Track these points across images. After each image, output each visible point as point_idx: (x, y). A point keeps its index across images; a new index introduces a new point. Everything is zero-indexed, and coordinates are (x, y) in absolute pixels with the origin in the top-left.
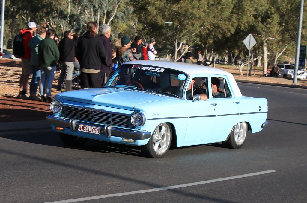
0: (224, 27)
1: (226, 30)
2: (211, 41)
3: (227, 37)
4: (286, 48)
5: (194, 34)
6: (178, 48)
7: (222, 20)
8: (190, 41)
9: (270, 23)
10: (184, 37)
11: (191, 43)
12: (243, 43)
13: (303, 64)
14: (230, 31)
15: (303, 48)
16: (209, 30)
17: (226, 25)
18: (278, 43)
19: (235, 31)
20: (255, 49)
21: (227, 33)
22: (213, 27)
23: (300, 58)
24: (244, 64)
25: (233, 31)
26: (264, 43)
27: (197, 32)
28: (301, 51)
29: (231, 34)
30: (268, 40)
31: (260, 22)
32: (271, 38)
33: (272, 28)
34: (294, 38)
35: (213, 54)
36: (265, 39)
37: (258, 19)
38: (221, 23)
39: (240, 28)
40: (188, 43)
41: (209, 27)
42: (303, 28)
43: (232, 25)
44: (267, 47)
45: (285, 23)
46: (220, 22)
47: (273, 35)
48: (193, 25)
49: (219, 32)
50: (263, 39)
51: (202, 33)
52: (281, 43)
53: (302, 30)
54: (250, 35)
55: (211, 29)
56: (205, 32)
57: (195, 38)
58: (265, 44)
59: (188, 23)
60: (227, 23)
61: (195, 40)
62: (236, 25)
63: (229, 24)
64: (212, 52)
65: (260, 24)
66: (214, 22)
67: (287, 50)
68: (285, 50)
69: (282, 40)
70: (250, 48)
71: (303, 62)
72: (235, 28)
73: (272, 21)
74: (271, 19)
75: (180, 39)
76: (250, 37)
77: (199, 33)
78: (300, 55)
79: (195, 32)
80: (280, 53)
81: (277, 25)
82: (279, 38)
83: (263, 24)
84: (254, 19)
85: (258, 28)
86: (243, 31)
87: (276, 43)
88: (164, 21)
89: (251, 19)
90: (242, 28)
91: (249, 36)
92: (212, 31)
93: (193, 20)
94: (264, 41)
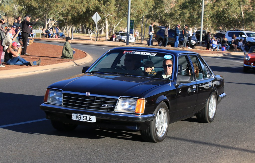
0: (79, 8)
1: (80, 10)
2: (70, 18)
3: (81, 14)
4: (120, 22)
5: (58, 13)
6: (47, 23)
7: (76, 3)
8: (56, 18)
9: (109, 5)
10: (51, 15)
11: (56, 19)
12: (92, 18)
13: (132, 32)
14: (82, 10)
15: (132, 21)
16: (68, 10)
17: (80, 6)
18: (115, 18)
19: (86, 10)
20: (100, 22)
21: (80, 11)
22: (71, 8)
23: (130, 28)
24: (93, 33)
25: (84, 10)
26: (105, 18)
27: (60, 11)
28: (130, 23)
29: (83, 12)
30: (108, 16)
31: (103, 4)
32: (110, 15)
33: (111, 8)
34: (125, 15)
35: (72, 26)
36: (106, 16)
37: (101, 2)
38: (77, 5)
39: (89, 9)
40: (54, 19)
41: (68, 8)
42: (131, 8)
43: (84, 6)
44: (108, 21)
45: (119, 5)
46: (75, 5)
47: (112, 13)
48: (57, 6)
49: (75, 11)
50: (105, 15)
51: (64, 12)
52: (117, 18)
53: (131, 10)
54: (97, 13)
55: (70, 9)
56: (66, 11)
57: (59, 16)
58: (107, 19)
59: (53, 6)
60: (80, 5)
61: (59, 17)
62: (86, 6)
63: (82, 5)
64: (71, 25)
65: (103, 5)
66: (71, 5)
67: (121, 23)
68: (120, 23)
69: (117, 16)
70: (97, 22)
71: (132, 31)
72: (86, 8)
73: (110, 4)
74: (109, 2)
75: (48, 16)
76: (97, 14)
77: (61, 12)
78: (130, 26)
79: (59, 12)
80: (117, 25)
81: (114, 6)
82: (116, 15)
83: (104, 5)
84: (98, 2)
85: (102, 8)
86: (91, 10)
87: (113, 18)
88: (37, 4)
89: (96, 2)
90: (91, 9)
91: (95, 14)
92: (70, 10)
93: (57, 3)
94: (106, 17)
